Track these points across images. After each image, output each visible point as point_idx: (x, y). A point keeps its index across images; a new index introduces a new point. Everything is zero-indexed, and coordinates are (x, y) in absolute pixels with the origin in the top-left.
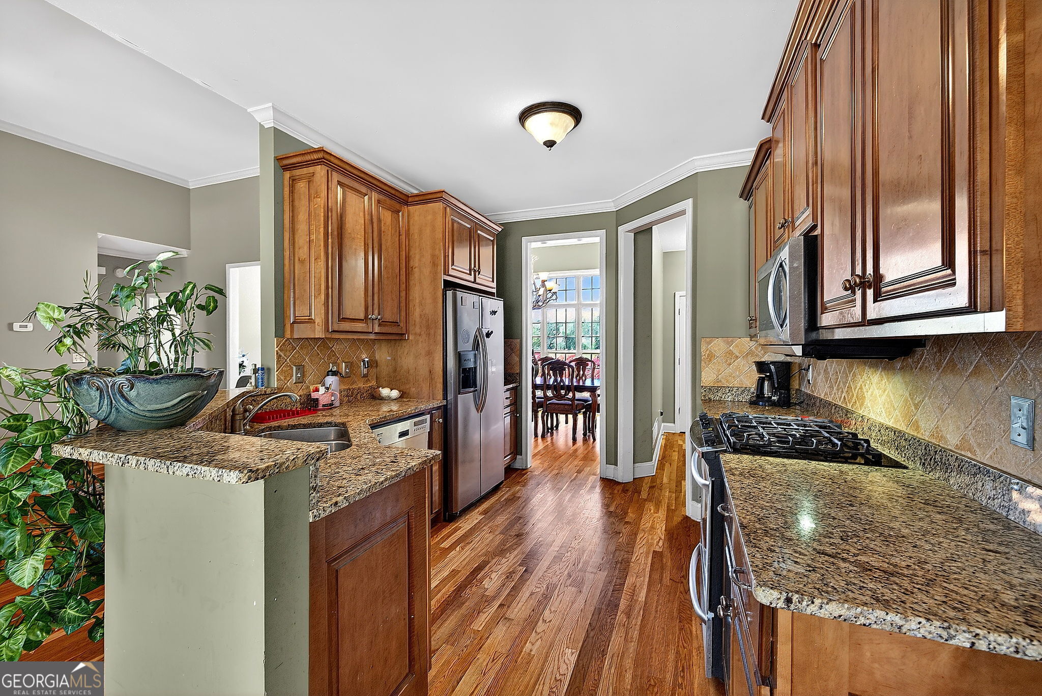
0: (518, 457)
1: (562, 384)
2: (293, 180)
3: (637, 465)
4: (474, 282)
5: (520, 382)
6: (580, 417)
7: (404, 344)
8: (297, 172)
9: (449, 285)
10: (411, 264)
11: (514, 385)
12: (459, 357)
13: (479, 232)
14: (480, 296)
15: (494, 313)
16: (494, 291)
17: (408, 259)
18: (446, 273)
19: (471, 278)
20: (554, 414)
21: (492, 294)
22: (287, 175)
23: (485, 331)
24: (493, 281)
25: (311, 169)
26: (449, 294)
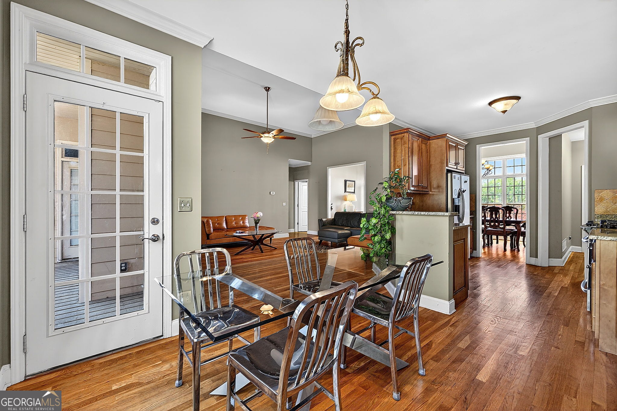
0: (474, 251)
1: (496, 219)
2: (395, 140)
3: (550, 259)
4: (457, 169)
5: (476, 215)
6: (509, 238)
7: (428, 195)
8: (397, 136)
9: (448, 171)
10: (431, 163)
11: (473, 216)
12: (453, 200)
13: (459, 147)
14: (460, 175)
15: (466, 182)
16: (464, 172)
17: (430, 161)
18: (447, 166)
19: (456, 167)
20: (490, 235)
21: (463, 173)
22: (393, 137)
23: (462, 190)
24: (464, 167)
25: (403, 135)
26: (449, 175)
